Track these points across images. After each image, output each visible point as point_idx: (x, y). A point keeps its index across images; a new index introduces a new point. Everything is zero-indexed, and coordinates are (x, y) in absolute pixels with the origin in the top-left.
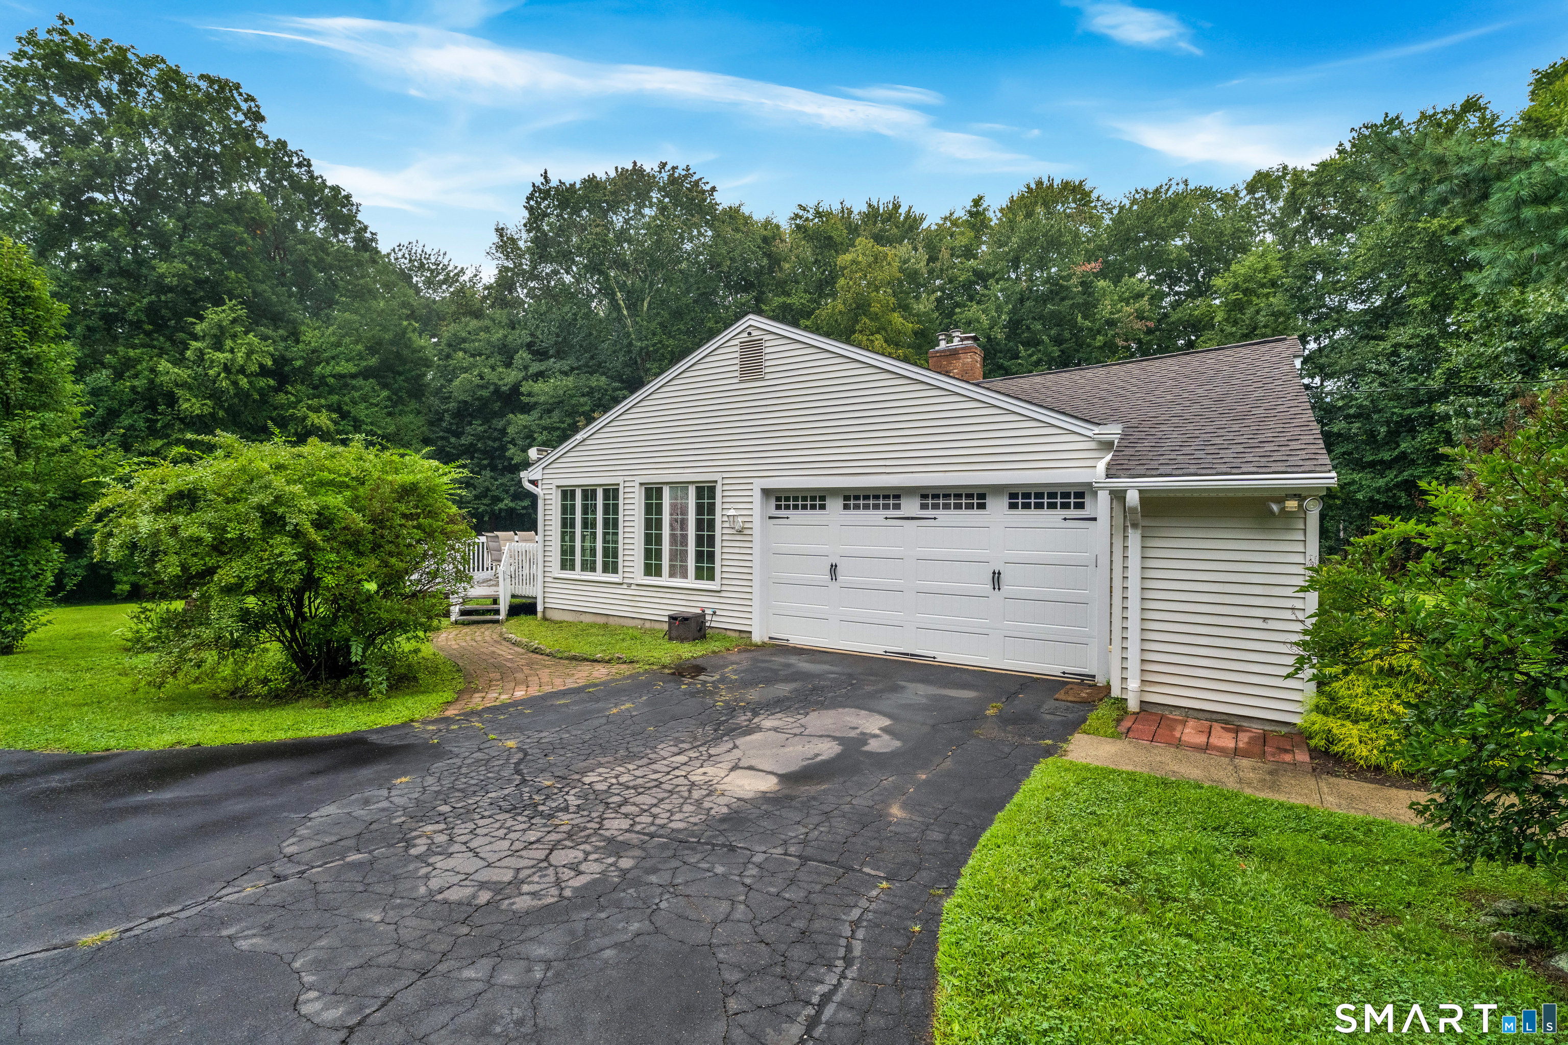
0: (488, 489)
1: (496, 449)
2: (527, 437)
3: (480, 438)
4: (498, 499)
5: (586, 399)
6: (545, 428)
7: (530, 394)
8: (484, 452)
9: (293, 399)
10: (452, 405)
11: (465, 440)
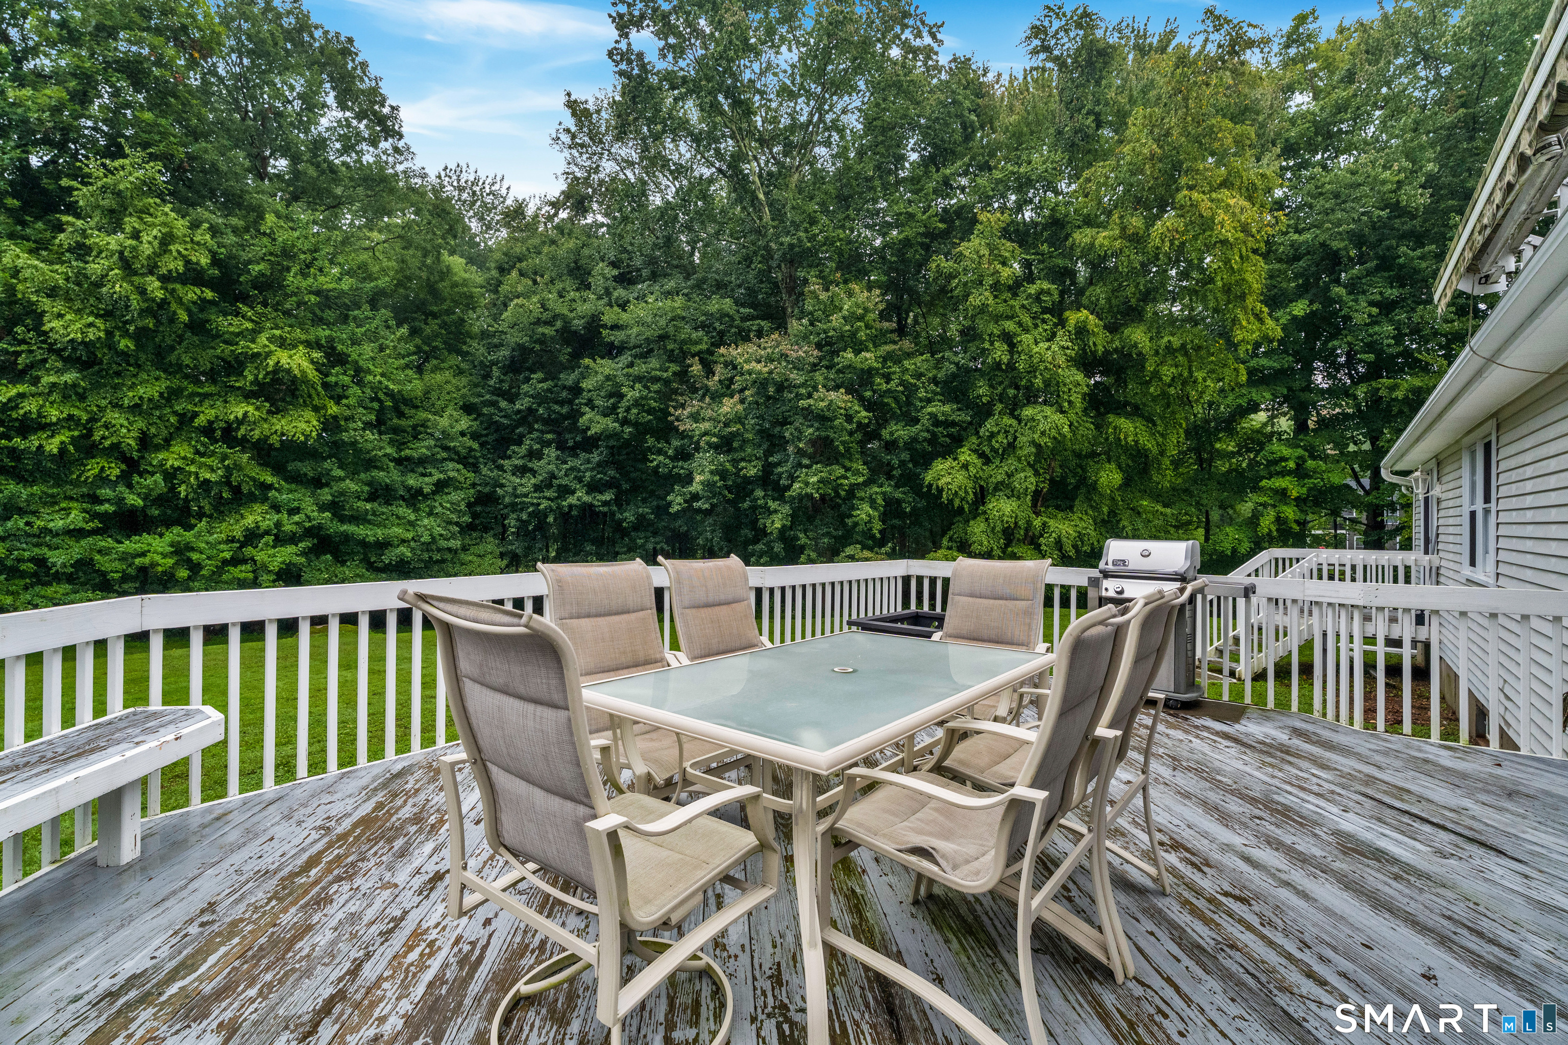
0: (553, 476)
1: (565, 417)
2: (610, 395)
3: (541, 399)
4: (566, 491)
5: (701, 333)
6: (639, 379)
7: (615, 327)
8: (546, 422)
9: (249, 325)
10: (504, 353)
11: (521, 404)
